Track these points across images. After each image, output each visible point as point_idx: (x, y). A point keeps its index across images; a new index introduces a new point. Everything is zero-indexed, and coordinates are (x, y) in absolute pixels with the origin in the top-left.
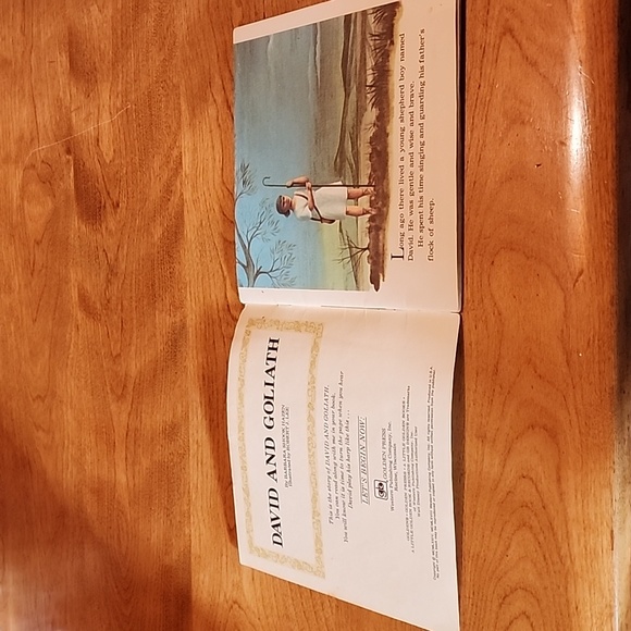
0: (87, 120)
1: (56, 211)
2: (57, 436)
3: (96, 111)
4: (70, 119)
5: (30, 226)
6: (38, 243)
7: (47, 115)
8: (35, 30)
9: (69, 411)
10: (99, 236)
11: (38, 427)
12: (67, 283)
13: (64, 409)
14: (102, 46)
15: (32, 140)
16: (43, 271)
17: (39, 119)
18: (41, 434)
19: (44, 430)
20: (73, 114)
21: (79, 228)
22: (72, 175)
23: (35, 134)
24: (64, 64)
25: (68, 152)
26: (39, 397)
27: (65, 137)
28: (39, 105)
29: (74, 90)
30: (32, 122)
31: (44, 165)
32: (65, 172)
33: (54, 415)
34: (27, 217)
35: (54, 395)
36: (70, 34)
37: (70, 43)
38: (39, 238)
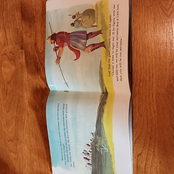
0: (30, 36)
1: (16, 71)
2: (20, 155)
3: (35, 33)
4: (22, 36)
5: (5, 76)
6: (9, 83)
7: (11, 35)
8: (5, 3)
9: (25, 146)
10: (37, 80)
11: (11, 151)
12: (23, 98)
13: (23, 145)
14: (37, 8)
15: (5, 44)
16: (12, 93)
17: (8, 36)
18: (12, 154)
19: (13, 153)
20: (24, 34)
21: (28, 77)
22: (24, 57)
23: (6, 42)
24: (19, 16)
25: (22, 48)
26: (11, 140)
27: (20, 43)
28: (7, 31)
29: (24, 25)
30: (4, 38)
31: (10, 54)
32: (21, 56)
33: (18, 147)
34: (3, 73)
35: (18, 140)
36: (21, 4)
37: (22, 8)
38: (9, 81)
